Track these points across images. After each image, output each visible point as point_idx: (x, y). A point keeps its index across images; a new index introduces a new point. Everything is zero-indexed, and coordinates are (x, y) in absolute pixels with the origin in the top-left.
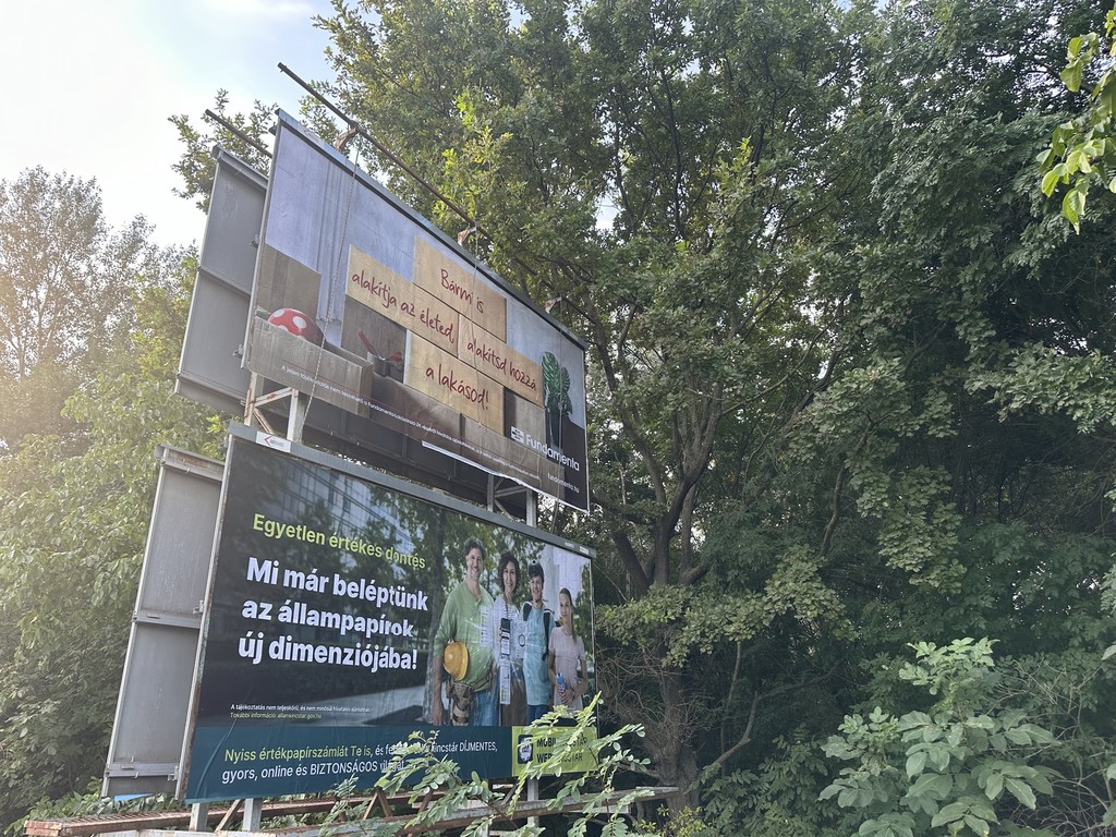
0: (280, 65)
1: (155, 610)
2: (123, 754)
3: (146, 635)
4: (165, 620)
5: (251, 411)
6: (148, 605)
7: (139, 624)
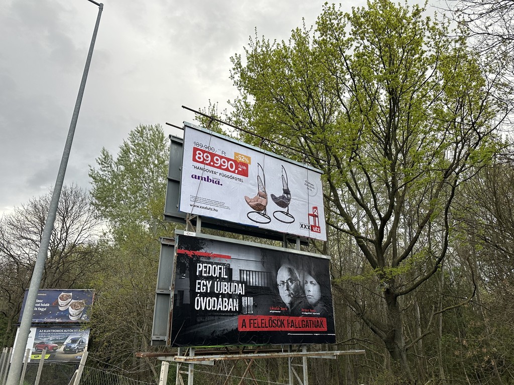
0: (183, 107)
1: (163, 289)
2: (156, 333)
3: (160, 297)
4: (165, 292)
5: (188, 221)
6: (160, 287)
7: (158, 294)
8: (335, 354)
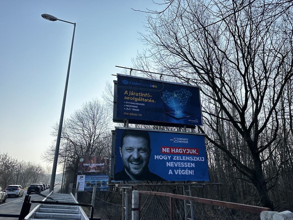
0: (116, 66)
5: (124, 122)
8: (202, 185)
